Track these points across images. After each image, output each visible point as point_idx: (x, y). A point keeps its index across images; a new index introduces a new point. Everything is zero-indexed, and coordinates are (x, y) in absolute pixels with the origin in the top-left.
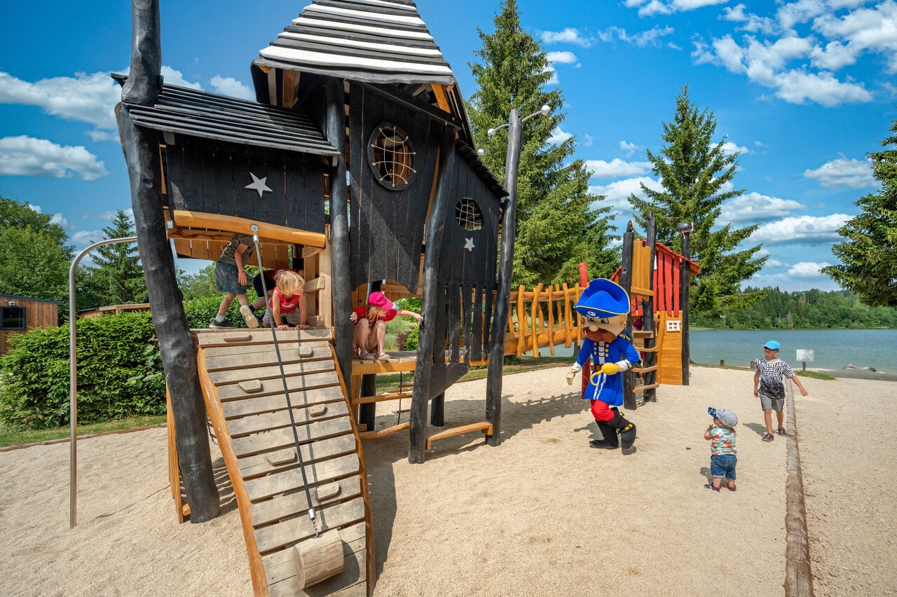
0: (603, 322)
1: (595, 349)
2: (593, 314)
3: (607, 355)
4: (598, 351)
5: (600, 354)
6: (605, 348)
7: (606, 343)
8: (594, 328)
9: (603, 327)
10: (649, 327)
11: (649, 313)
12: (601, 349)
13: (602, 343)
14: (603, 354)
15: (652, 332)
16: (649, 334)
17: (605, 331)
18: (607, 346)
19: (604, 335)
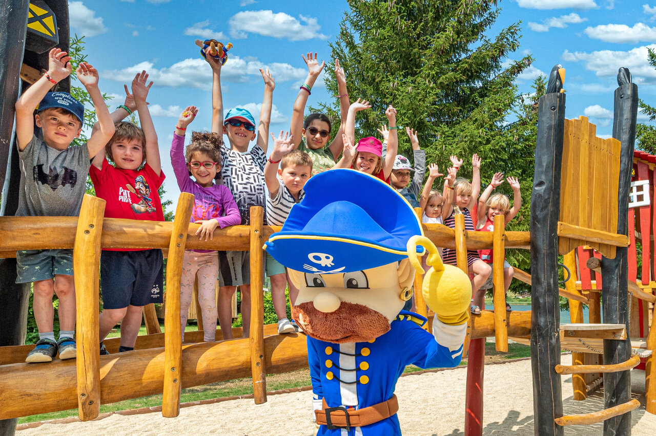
0: (351, 285)
1: (329, 364)
2: (326, 260)
3: (365, 380)
4: (336, 367)
5: (344, 376)
6: (359, 357)
7: (359, 346)
8: (326, 303)
9: (354, 298)
10: (616, 315)
11: (615, 285)
12: (347, 362)
13: (348, 346)
14: (352, 376)
15: (623, 326)
16: (615, 332)
17: (361, 310)
18: (366, 352)
19: (358, 320)
